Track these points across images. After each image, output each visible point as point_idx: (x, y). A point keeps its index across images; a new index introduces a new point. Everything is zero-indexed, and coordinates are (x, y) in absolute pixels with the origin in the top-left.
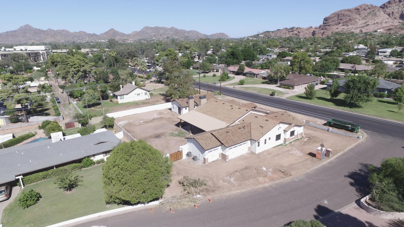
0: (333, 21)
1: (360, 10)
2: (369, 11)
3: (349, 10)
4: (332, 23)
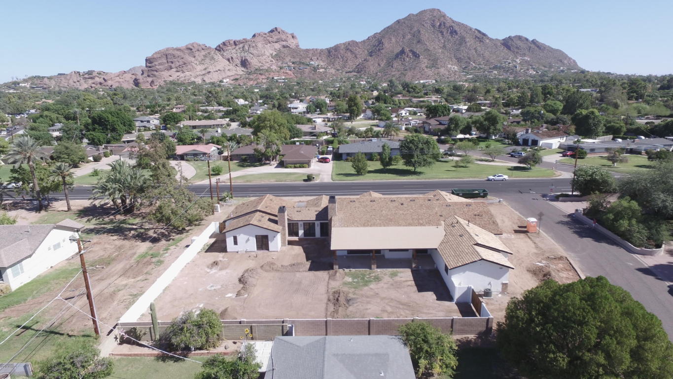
0: (160, 64)
1: (193, 51)
2: (203, 53)
3: (178, 50)
4: (160, 67)
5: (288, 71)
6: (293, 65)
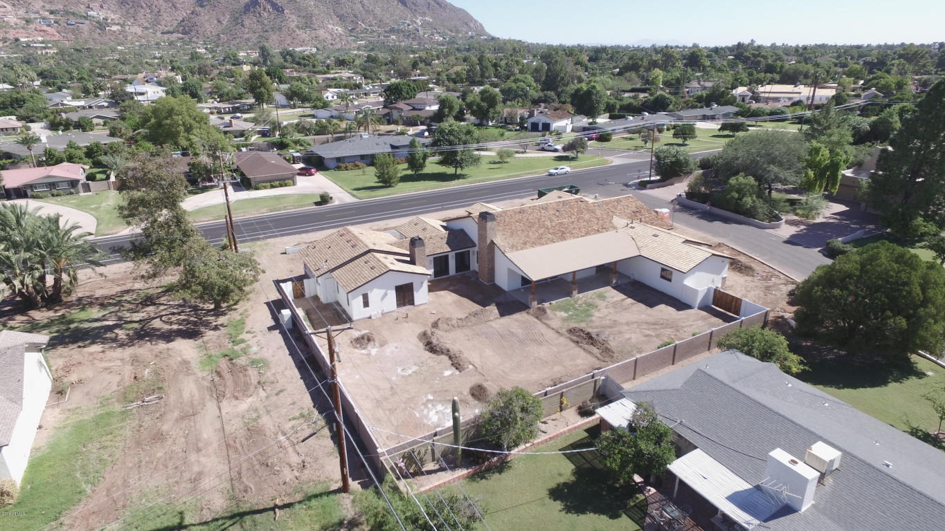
5: (45, 28)
6: (52, 16)
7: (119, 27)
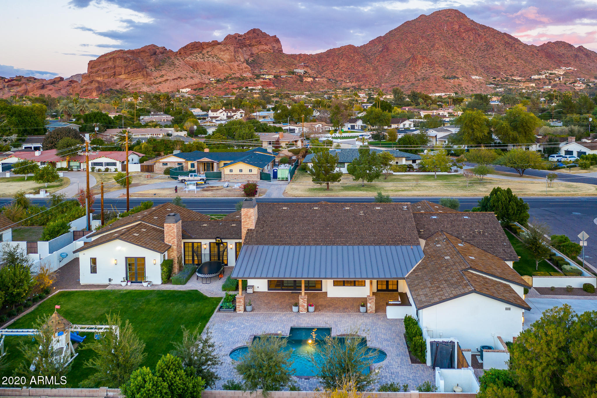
7: (312, 79)
